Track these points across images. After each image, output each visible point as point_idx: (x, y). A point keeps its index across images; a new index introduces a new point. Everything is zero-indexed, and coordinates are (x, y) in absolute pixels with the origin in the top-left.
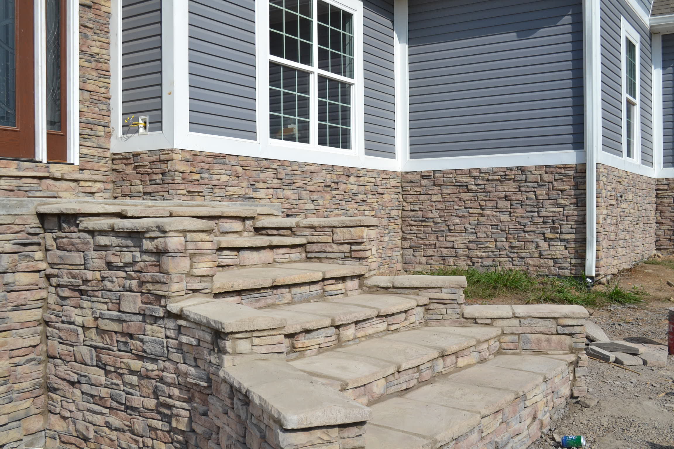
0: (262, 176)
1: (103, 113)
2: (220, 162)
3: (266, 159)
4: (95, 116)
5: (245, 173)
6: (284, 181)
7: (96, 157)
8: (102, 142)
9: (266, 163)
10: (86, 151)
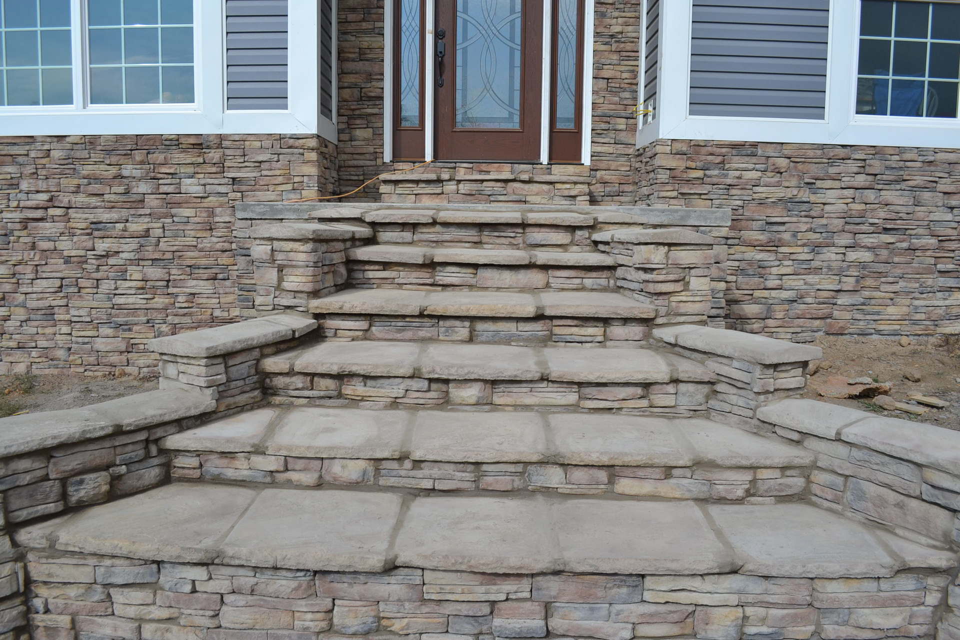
0: (832, 170)
1: (625, 102)
2: (744, 152)
3: (843, 146)
4: (613, 107)
5: (796, 167)
6: (879, 177)
7: (615, 155)
8: (623, 137)
9: (842, 152)
10: (599, 149)
